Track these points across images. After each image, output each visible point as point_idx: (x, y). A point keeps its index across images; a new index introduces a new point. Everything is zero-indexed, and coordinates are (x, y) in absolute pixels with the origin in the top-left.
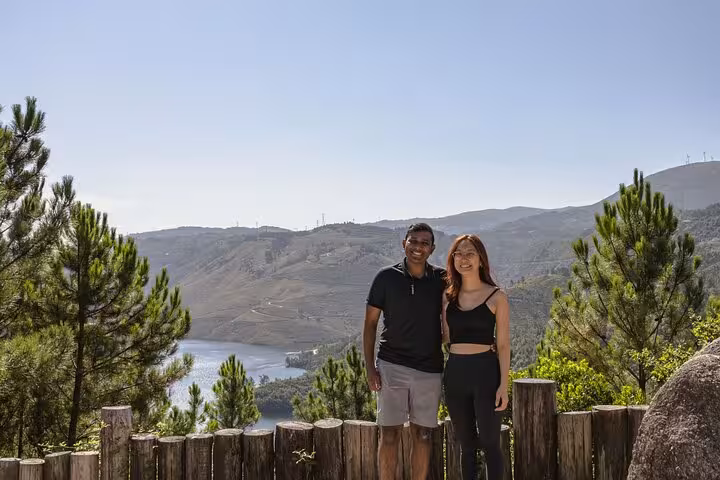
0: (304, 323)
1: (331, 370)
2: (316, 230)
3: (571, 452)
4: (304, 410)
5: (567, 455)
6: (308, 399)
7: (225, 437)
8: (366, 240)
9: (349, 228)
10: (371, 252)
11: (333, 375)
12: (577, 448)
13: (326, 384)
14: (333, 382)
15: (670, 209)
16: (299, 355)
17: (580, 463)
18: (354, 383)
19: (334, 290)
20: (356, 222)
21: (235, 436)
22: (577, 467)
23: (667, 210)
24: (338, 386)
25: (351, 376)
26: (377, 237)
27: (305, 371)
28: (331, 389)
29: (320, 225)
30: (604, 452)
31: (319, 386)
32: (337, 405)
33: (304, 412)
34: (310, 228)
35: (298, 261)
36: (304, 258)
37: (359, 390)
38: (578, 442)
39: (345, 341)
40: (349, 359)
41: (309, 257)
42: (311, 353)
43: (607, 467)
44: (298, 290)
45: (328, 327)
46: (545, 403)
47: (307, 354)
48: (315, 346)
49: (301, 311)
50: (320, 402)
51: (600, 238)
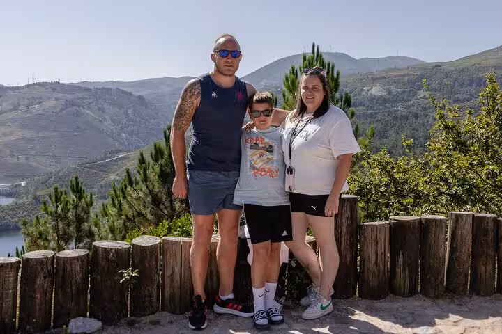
0: (14, 160)
1: (56, 196)
2: (26, 86)
3: (374, 259)
4: (31, 229)
5: (370, 261)
6: (34, 220)
7: (36, 260)
8: (70, 97)
9: (55, 86)
10: (74, 105)
11: (58, 200)
12: (379, 253)
13: (51, 208)
14: (57, 207)
15: (338, 75)
16: (9, 187)
17: (382, 268)
18: (76, 207)
19: (40, 135)
20: (61, 82)
21: (47, 259)
22: (379, 271)
23: (335, 75)
24: (62, 210)
25: (73, 201)
26: (78, 95)
27: (14, 199)
28: (56, 212)
29: (31, 82)
30: (401, 256)
31: (46, 209)
32: (61, 225)
33: (30, 232)
34: (22, 85)
35: (11, 110)
36: (15, 109)
37: (79, 212)
38: (380, 250)
39: (50, 175)
40: (72, 187)
41: (20, 108)
42: (20, 185)
43: (404, 269)
44: (11, 133)
45: (35, 164)
46: (351, 215)
47: (16, 186)
48: (23, 180)
49: (12, 152)
50: (45, 222)
51: (287, 94)
